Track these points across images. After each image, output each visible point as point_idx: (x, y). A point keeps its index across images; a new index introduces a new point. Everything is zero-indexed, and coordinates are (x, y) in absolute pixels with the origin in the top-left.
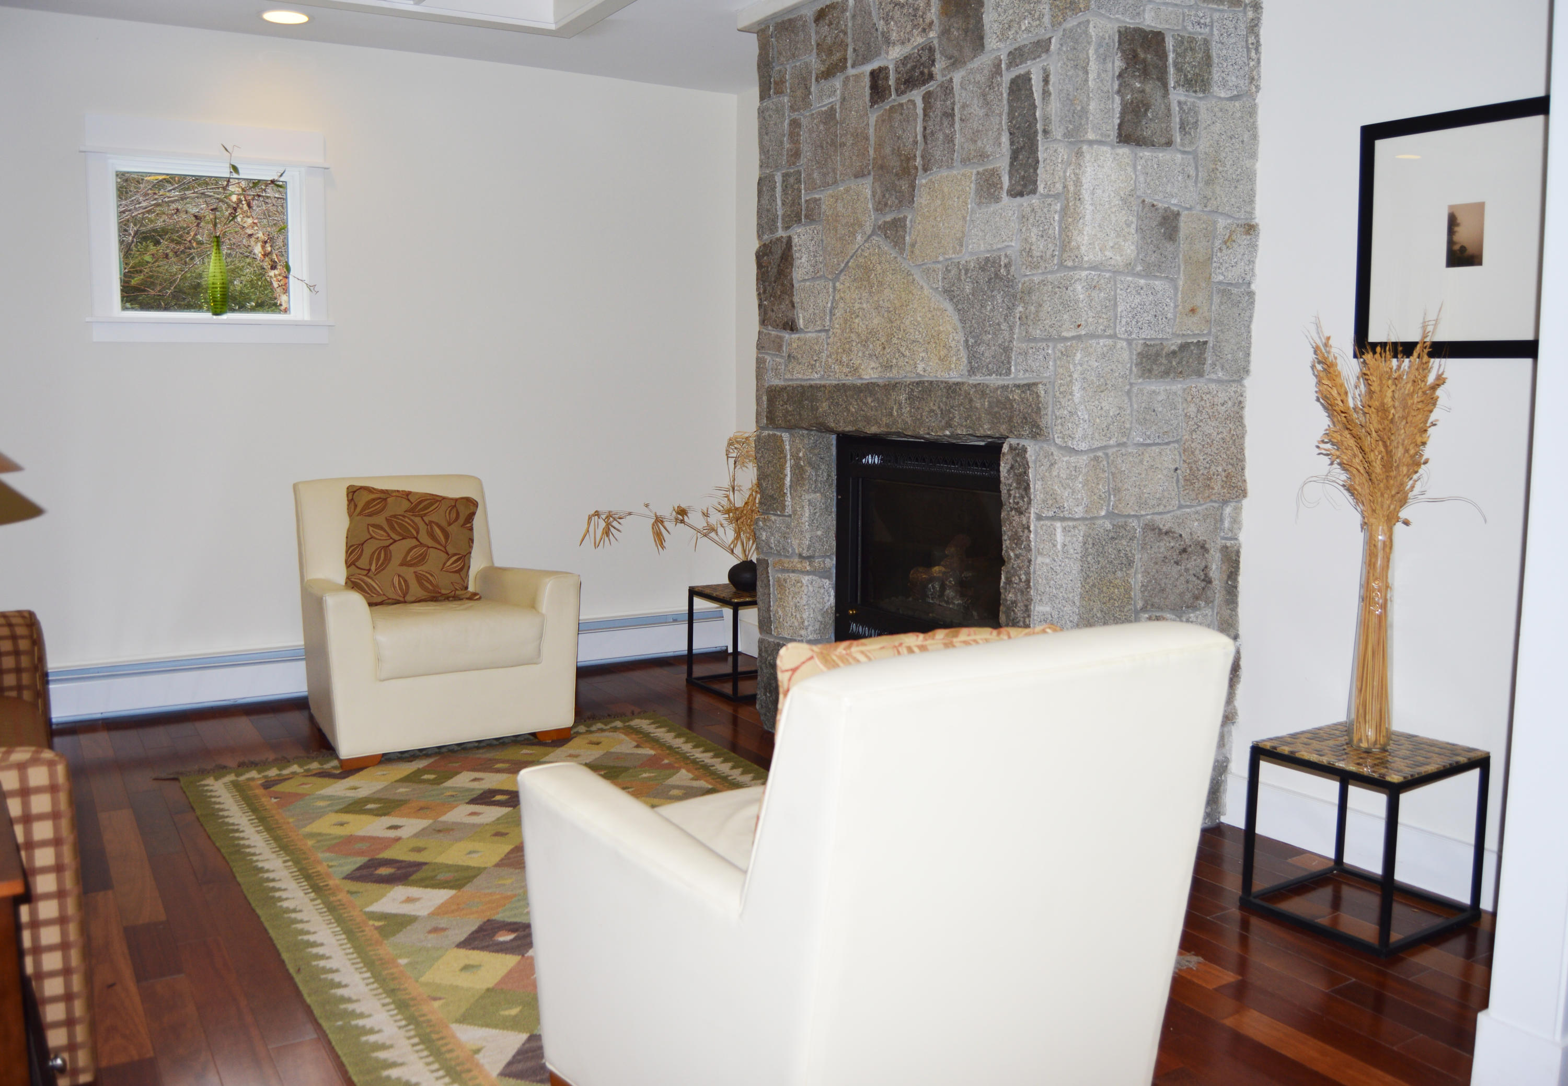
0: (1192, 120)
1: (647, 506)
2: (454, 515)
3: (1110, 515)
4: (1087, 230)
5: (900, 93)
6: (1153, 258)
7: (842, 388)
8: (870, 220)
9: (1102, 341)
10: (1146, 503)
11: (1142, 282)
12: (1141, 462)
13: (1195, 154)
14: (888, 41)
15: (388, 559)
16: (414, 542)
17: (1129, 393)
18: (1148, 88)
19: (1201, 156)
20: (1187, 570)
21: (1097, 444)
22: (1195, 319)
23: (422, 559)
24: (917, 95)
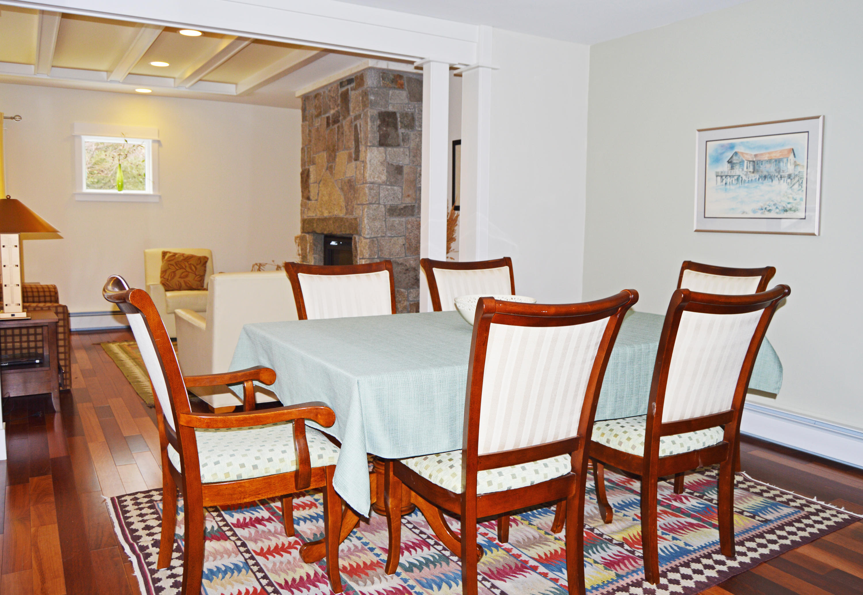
0: (407, 138)
1: (273, 261)
2: (199, 262)
3: (378, 258)
4: (368, 172)
5: (333, 125)
6: (393, 180)
7: (319, 219)
8: (325, 165)
9: (374, 205)
10: (392, 254)
11: (389, 187)
12: (390, 242)
13: (409, 148)
14: (330, 108)
15: (175, 275)
16: (184, 270)
17: (385, 221)
18: (389, 130)
19: (411, 148)
20: (409, 276)
21: (372, 236)
22: (409, 198)
23: (187, 276)
24: (336, 126)
